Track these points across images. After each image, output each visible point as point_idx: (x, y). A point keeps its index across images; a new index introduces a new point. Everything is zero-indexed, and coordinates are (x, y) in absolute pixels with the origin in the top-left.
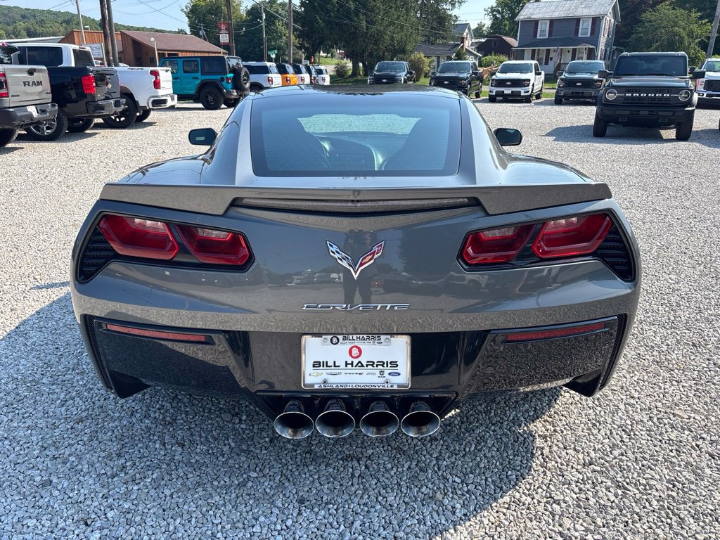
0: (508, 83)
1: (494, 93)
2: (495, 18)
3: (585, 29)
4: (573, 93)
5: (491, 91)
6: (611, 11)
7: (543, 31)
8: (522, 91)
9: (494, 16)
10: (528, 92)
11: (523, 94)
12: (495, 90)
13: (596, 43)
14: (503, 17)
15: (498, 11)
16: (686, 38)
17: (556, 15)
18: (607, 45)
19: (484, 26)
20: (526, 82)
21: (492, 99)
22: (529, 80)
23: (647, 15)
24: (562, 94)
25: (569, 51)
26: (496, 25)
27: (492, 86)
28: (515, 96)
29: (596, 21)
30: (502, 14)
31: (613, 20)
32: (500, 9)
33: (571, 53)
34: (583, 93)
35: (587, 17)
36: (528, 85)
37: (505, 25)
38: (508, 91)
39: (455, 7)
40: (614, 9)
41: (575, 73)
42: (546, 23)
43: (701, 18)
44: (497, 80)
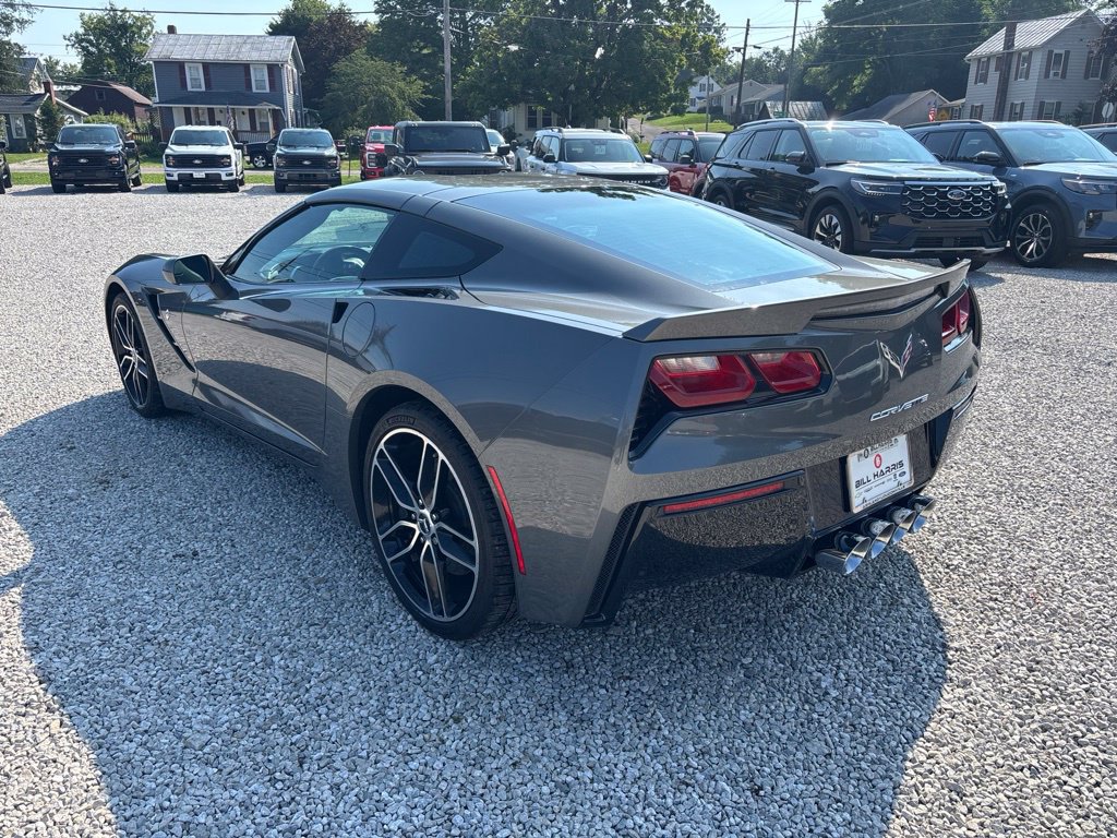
0: (197, 162)
1: (176, 178)
2: (87, 54)
3: (259, 78)
4: (301, 175)
5: (168, 175)
6: (290, 57)
7: (195, 80)
8: (223, 173)
9: (83, 48)
10: (232, 174)
11: (224, 178)
12: (176, 173)
13: (282, 103)
14: (100, 51)
15: (89, 42)
16: (397, 99)
17: (210, 56)
18: (295, 106)
19: (57, 63)
20: (225, 160)
21: (172, 187)
22: (229, 157)
23: (341, 66)
24: (286, 177)
25: (243, 113)
26: (92, 64)
27: (168, 166)
28: (212, 181)
29: (274, 69)
30: (97, 47)
31: (295, 70)
32: (92, 38)
33: (247, 115)
34: (315, 175)
35: (258, 63)
36: (230, 165)
37: (109, 66)
38: (199, 174)
39: (12, 30)
40: (294, 54)
41: (295, 147)
42: (197, 69)
43: (408, 74)
44: (174, 157)
